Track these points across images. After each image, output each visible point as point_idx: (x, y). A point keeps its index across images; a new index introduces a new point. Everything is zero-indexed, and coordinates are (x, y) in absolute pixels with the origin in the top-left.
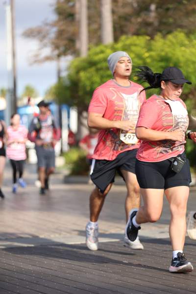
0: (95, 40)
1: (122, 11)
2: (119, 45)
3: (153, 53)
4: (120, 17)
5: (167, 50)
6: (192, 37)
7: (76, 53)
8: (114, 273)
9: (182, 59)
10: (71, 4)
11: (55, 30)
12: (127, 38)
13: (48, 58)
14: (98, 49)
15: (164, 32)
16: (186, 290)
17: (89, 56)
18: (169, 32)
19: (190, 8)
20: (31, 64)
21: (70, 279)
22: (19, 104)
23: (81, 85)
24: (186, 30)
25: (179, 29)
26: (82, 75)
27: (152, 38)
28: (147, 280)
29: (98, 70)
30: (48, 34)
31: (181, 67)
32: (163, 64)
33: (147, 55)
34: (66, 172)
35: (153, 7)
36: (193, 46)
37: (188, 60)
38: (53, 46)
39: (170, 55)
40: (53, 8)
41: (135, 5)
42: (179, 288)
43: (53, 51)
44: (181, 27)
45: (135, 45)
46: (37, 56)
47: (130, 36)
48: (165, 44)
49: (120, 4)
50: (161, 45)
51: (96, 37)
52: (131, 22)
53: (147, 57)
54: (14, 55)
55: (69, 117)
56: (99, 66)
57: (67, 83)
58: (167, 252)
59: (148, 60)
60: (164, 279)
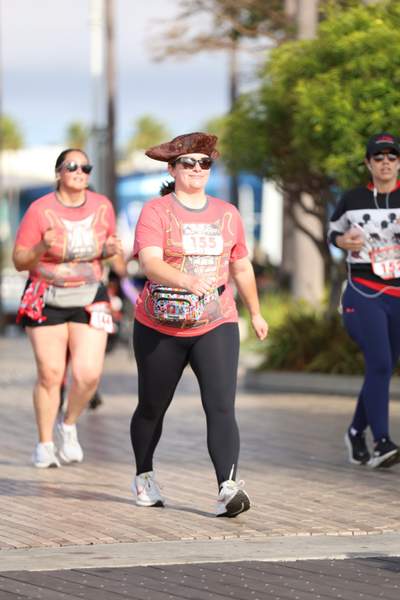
7: (286, 28)
13: (205, 43)
14: (348, 18)
17: (322, 34)
20: (158, 60)
22: (123, 168)
23: (298, 118)
26: (301, 87)
29: (346, 77)
38: (219, 10)
43: (218, 23)
46: (173, 35)
54: (109, 32)
55: (258, 209)
56: (351, 66)
57: (261, 113)
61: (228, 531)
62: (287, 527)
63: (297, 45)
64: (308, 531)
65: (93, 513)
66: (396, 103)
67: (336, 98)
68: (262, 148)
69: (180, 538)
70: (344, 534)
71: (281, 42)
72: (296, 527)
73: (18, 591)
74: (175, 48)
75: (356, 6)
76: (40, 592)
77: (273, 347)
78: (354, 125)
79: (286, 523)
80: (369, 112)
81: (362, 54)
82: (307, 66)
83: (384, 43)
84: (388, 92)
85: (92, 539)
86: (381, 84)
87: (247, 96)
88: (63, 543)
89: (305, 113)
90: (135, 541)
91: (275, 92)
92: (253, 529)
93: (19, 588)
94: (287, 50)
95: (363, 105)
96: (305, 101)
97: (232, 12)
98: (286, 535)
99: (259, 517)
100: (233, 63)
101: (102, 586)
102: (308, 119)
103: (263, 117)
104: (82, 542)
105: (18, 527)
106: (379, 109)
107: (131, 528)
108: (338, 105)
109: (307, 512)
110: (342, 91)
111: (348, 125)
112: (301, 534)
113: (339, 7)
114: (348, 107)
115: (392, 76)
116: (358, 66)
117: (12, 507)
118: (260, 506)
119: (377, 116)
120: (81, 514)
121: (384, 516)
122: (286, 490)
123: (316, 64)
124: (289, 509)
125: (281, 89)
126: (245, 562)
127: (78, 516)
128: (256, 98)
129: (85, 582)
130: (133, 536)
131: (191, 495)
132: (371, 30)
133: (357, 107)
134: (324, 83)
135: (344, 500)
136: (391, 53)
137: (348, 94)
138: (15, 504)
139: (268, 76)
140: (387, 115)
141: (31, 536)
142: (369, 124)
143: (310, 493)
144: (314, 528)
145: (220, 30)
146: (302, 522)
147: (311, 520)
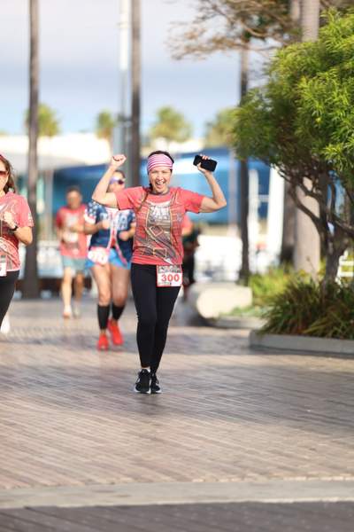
7: (291, 30)
13: (219, 43)
14: (346, 23)
17: (320, 36)
20: (179, 58)
22: (145, 153)
23: (300, 111)
26: (304, 83)
29: (343, 75)
34: (259, 324)
38: (231, 16)
46: (192, 37)
54: (136, 33)
55: (264, 188)
56: (348, 65)
57: (268, 106)
61: (234, 473)
62: (286, 472)
63: (302, 46)
64: (303, 475)
65: (114, 456)
67: (335, 94)
68: (268, 137)
69: (190, 480)
70: (336, 478)
71: (286, 44)
72: (295, 472)
73: (48, 524)
74: (193, 47)
76: (67, 525)
77: (273, 312)
79: (285, 468)
85: (114, 479)
87: (256, 90)
88: (89, 482)
89: (308, 107)
90: (150, 481)
91: (282, 88)
92: (256, 472)
93: (49, 521)
94: (292, 51)
96: (307, 96)
97: (244, 16)
98: (286, 479)
99: (261, 462)
100: (243, 61)
101: (122, 520)
102: (310, 111)
103: (269, 109)
104: (104, 481)
105: (49, 467)
107: (148, 471)
108: (336, 99)
109: (305, 459)
110: (340, 87)
112: (299, 479)
113: (339, 14)
114: (345, 101)
117: (44, 449)
118: (262, 453)
120: (104, 457)
122: (285, 439)
123: (319, 64)
124: (287, 456)
125: (286, 85)
126: (248, 502)
127: (101, 459)
129: (107, 517)
130: (149, 477)
131: (200, 441)
134: (323, 80)
135: (336, 448)
137: (346, 90)
138: (46, 447)
139: (274, 74)
141: (60, 476)
143: (306, 441)
144: (310, 473)
145: (232, 33)
146: (300, 467)
147: (307, 466)
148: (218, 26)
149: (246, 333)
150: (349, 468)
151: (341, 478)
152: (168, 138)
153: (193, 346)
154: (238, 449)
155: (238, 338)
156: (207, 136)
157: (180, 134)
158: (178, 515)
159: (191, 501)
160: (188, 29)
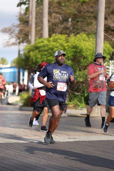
0: (39, 36)
1: (53, 21)
2: (52, 39)
3: (69, 44)
4: (52, 24)
5: (77, 42)
6: (90, 36)
7: (29, 42)
8: (43, 159)
9: (84, 48)
10: (27, 16)
11: (18, 29)
12: (56, 35)
13: (14, 44)
14: (40, 40)
15: (75, 33)
16: (81, 169)
17: (35, 43)
18: (78, 33)
19: (89, 21)
20: (5, 47)
21: (20, 161)
23: (30, 59)
24: (87, 33)
25: (83, 32)
26: (31, 53)
27: (69, 36)
28: (60, 163)
29: (40, 51)
30: (14, 31)
31: (83, 52)
32: (74, 50)
33: (66, 44)
34: (21, 104)
35: (70, 20)
36: (90, 41)
37: (87, 48)
38: (16, 38)
39: (78, 45)
40: (18, 17)
41: (61, 18)
42: (77, 168)
43: (17, 40)
44: (84, 31)
45: (60, 39)
46: (8, 42)
47: (57, 34)
48: (75, 39)
49: (53, 17)
50: (73, 40)
51: (39, 34)
52: (58, 27)
53: (66, 46)
55: (23, 75)
56: (40, 49)
57: (23, 57)
58: (72, 149)
59: (66, 47)
60: (70, 163)
63: (31, 45)
66: (49, 56)
67: (38, 55)
68: (24, 64)
70: (36, 137)
71: (28, 44)
74: (8, 45)
75: (41, 38)
77: (25, 102)
78: (41, 60)
79: (25, 135)
80: (44, 58)
81: (43, 47)
82: (32, 49)
83: (47, 45)
84: (47, 54)
86: (46, 53)
87: (21, 54)
89: (32, 58)
91: (26, 54)
94: (29, 46)
95: (43, 57)
96: (32, 55)
97: (19, 38)
100: (19, 48)
102: (32, 59)
103: (24, 58)
106: (46, 58)
108: (38, 56)
110: (39, 54)
111: (40, 60)
113: (39, 38)
114: (40, 57)
115: (48, 51)
116: (42, 50)
118: (20, 132)
119: (45, 59)
121: (44, 134)
123: (34, 49)
124: (25, 133)
125: (27, 53)
126: (17, 143)
128: (23, 55)
132: (44, 43)
133: (41, 57)
134: (35, 52)
136: (48, 47)
137: (40, 54)
139: (25, 51)
140: (47, 59)
142: (44, 60)
144: (30, 136)
145: (17, 42)
146: (28, 135)
147: (30, 135)
148: (13, 40)
149: (18, 107)
150: (39, 135)
151: (37, 137)
152: (3, 64)
153: (7, 109)
154: (15, 131)
155: (17, 108)
156: (11, 64)
157: (6, 63)
158: (1, 145)
159: (5, 142)
160: (7, 41)
